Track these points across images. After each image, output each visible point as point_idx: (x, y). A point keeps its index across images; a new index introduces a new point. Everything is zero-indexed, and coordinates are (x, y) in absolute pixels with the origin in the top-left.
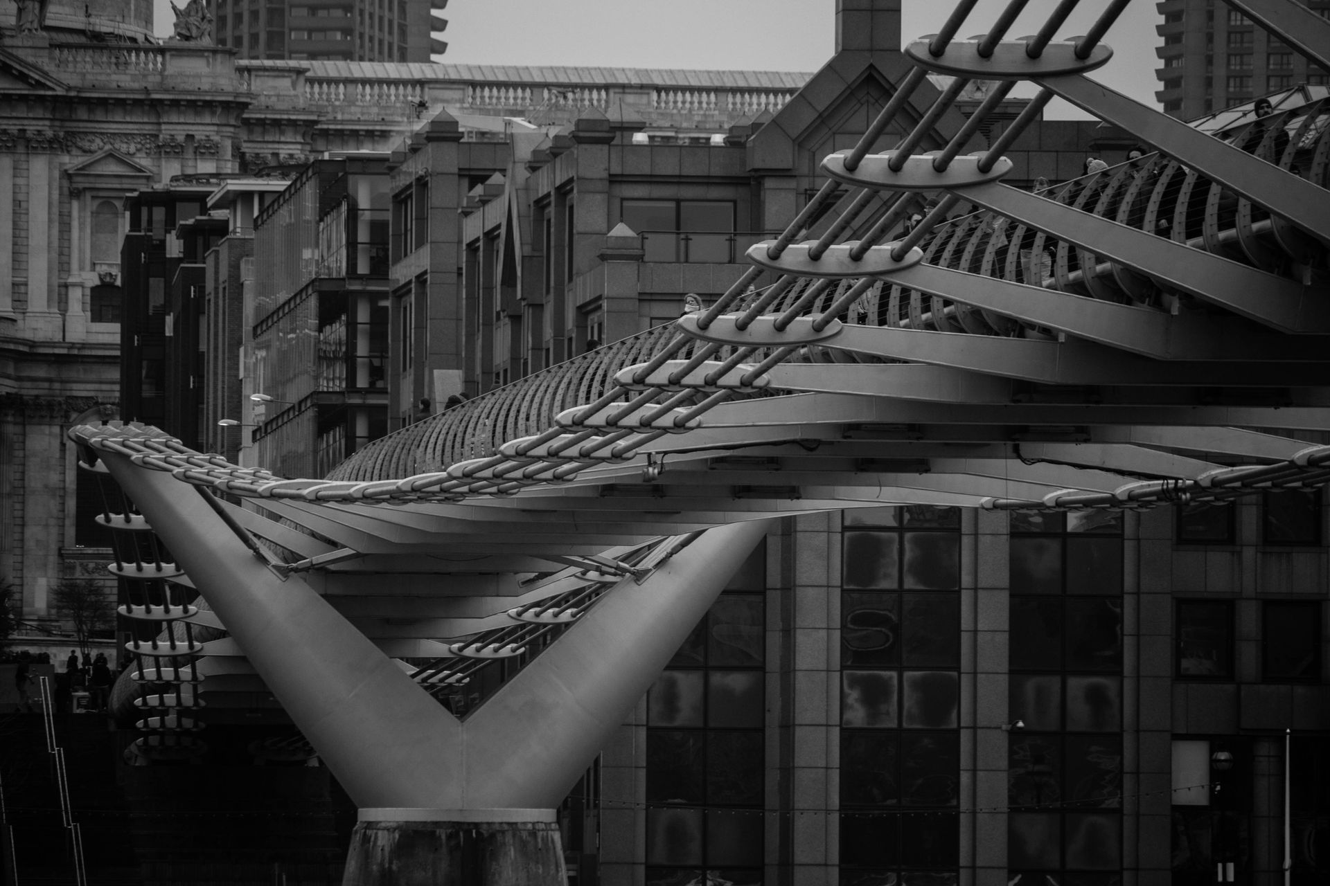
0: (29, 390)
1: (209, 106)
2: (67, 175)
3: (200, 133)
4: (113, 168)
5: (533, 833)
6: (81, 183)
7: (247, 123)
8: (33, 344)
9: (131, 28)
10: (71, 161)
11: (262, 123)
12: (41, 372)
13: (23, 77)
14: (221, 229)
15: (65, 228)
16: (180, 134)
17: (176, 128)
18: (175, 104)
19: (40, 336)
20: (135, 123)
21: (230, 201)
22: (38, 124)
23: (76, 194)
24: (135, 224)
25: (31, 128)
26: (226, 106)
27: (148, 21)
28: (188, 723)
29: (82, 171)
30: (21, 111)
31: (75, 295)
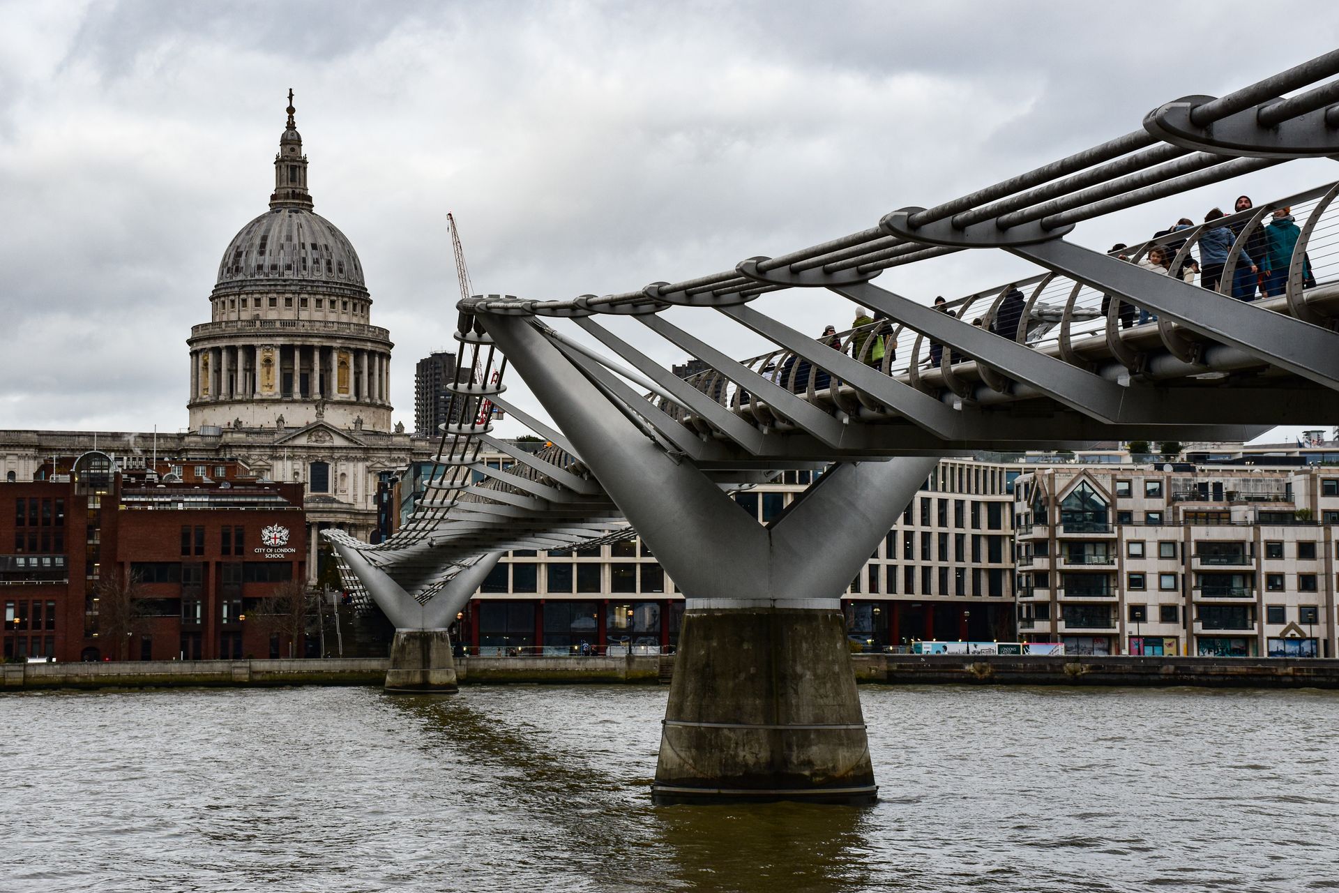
0: (357, 522)
1: (404, 449)
2: (367, 467)
3: (401, 456)
4: (379, 465)
5: (441, 634)
6: (371, 469)
7: (414, 453)
8: (358, 510)
9: (385, 430)
10: (369, 464)
11: (418, 453)
12: (361, 517)
13: (356, 443)
14: (397, 480)
15: (367, 482)
16: (396, 456)
17: (395, 455)
18: (395, 449)
19: (360, 508)
20: (385, 454)
21: (398, 473)
22: (360, 454)
23: (370, 472)
24: (381, 479)
25: (358, 455)
26: (408, 449)
27: (390, 428)
28: (368, 607)
29: (371, 466)
30: (356, 451)
31: (369, 498)
